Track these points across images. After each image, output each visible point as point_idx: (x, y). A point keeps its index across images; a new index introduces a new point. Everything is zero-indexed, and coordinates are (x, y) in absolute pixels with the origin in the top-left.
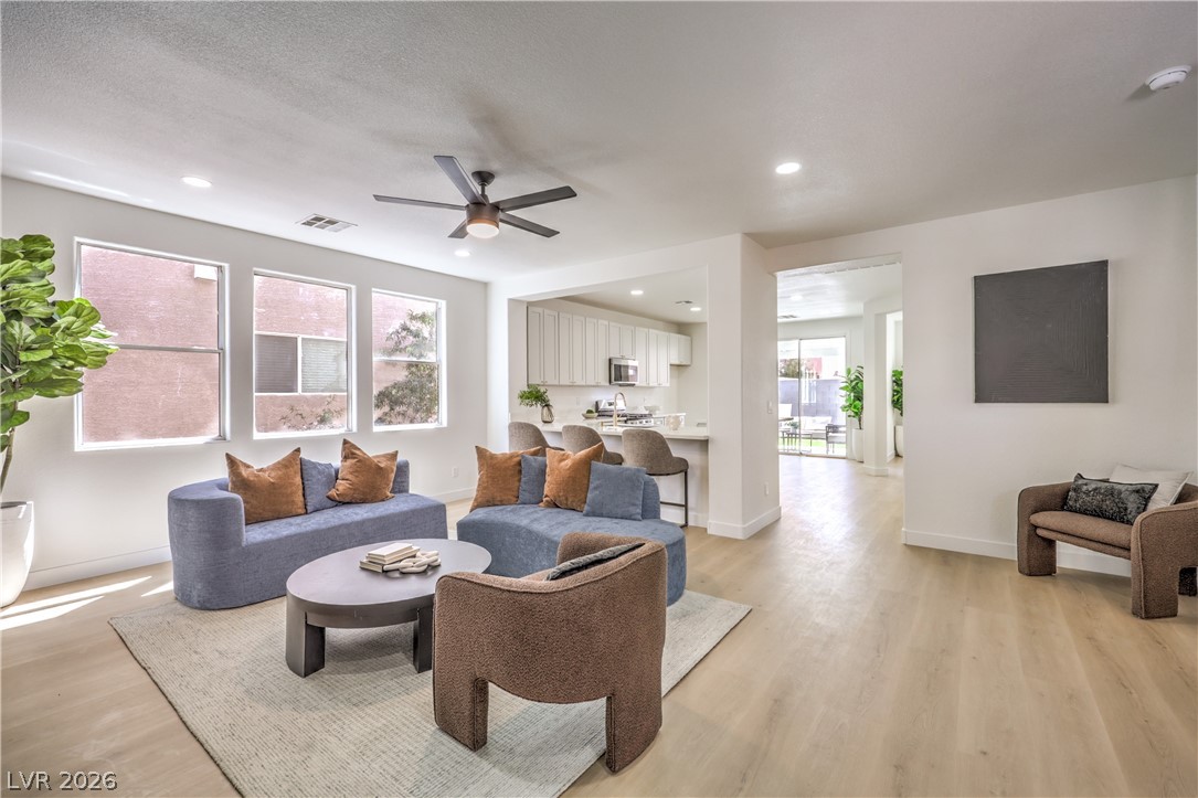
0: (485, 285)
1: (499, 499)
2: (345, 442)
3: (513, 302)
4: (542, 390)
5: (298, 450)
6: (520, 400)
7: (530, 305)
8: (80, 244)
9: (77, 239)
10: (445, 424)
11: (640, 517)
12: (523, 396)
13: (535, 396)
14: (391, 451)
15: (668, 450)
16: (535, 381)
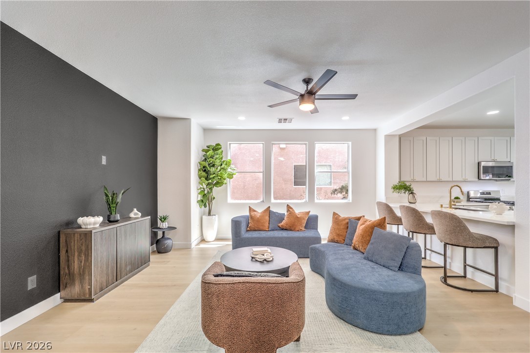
0: (375, 130)
1: (336, 239)
2: (288, 205)
3: (389, 137)
4: (408, 184)
5: (269, 207)
6: (393, 190)
7: (401, 137)
8: (230, 144)
9: (229, 143)
10: (351, 201)
11: (397, 269)
12: (395, 188)
13: (404, 187)
14: (307, 211)
15: (468, 229)
16: (406, 178)
